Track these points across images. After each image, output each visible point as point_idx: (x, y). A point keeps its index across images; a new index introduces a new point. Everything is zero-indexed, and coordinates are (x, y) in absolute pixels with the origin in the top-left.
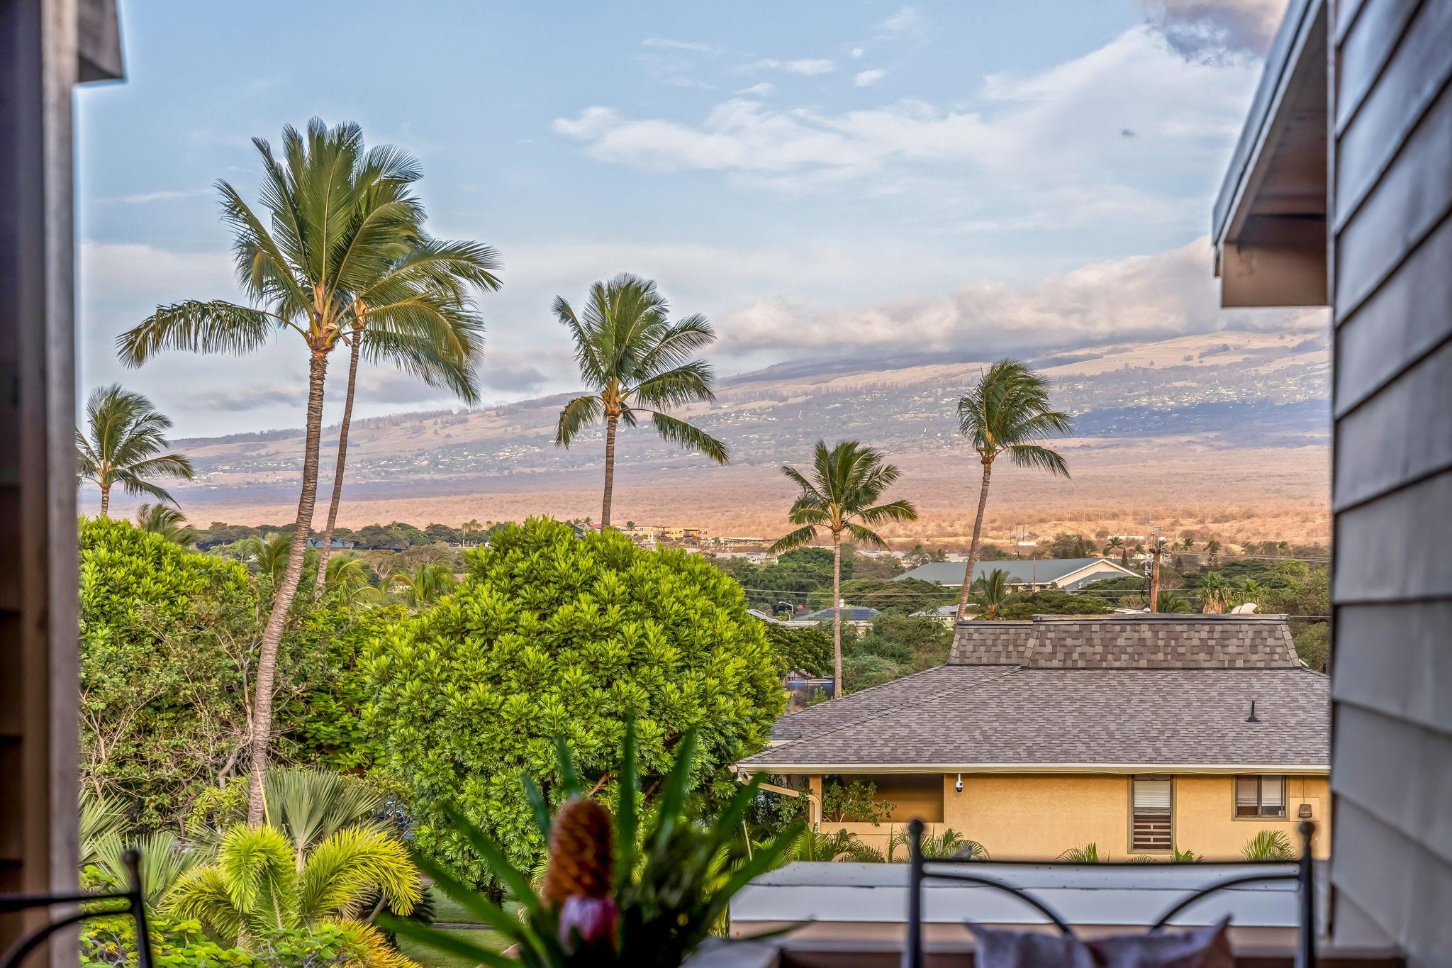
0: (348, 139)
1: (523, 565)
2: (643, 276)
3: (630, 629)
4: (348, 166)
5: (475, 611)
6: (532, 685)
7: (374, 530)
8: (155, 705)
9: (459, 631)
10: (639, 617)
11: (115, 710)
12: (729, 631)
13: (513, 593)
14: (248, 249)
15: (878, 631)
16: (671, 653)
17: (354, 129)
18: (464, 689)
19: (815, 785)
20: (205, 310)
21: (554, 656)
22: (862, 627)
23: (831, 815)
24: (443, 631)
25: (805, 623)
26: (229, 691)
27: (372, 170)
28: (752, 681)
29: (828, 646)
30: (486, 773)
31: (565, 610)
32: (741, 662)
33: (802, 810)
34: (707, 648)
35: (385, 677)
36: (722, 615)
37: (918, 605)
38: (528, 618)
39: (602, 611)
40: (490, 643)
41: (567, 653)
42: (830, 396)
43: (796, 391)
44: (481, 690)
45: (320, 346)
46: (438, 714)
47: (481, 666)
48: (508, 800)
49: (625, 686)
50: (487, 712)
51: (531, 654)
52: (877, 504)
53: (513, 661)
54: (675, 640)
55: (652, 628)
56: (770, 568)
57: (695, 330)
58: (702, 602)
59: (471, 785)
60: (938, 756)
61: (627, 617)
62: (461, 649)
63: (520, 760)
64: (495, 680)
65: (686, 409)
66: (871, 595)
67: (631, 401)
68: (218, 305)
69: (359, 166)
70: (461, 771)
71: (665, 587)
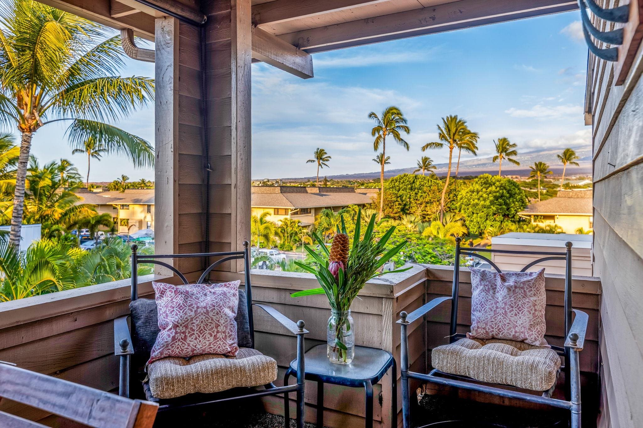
0: (456, 117)
1: (483, 181)
2: (506, 137)
3: (501, 191)
4: (456, 121)
5: (476, 189)
6: (485, 200)
7: (467, 177)
8: (427, 203)
9: (473, 192)
10: (502, 189)
11: (421, 204)
12: (518, 191)
13: (482, 186)
14: (440, 134)
15: (547, 191)
16: (508, 195)
17: (457, 116)
18: (474, 200)
19: (532, 216)
20: (434, 144)
21: (488, 195)
22: (545, 191)
23: (535, 221)
24: (470, 192)
25: (535, 191)
26: (438, 201)
27: (460, 121)
28: (522, 200)
29: (538, 194)
30: (477, 214)
31: (490, 188)
32: (520, 197)
33: (530, 220)
34: (514, 194)
35: (461, 199)
36: (517, 189)
37: (554, 188)
38: (484, 190)
39: (496, 188)
40: (478, 193)
41: (490, 195)
42: (539, 155)
43: (534, 155)
44: (476, 201)
45: (451, 148)
46: (470, 204)
47: (476, 197)
48: (481, 218)
49: (500, 200)
50: (477, 204)
51: (485, 195)
52: (546, 172)
53: (481, 196)
54: (508, 193)
55: (505, 191)
56: (530, 182)
57: (514, 145)
58: (513, 187)
59: (475, 215)
60: (554, 212)
61: (500, 189)
62: (473, 194)
63: (483, 212)
64: (479, 199)
65: (513, 157)
66: (547, 186)
67: (504, 156)
68: (436, 143)
69: (458, 120)
70: (473, 213)
71: (507, 185)
